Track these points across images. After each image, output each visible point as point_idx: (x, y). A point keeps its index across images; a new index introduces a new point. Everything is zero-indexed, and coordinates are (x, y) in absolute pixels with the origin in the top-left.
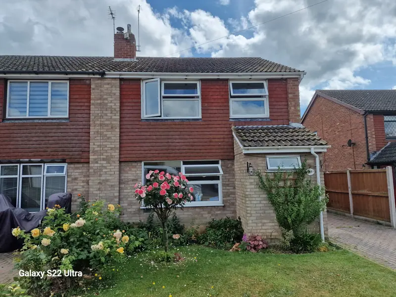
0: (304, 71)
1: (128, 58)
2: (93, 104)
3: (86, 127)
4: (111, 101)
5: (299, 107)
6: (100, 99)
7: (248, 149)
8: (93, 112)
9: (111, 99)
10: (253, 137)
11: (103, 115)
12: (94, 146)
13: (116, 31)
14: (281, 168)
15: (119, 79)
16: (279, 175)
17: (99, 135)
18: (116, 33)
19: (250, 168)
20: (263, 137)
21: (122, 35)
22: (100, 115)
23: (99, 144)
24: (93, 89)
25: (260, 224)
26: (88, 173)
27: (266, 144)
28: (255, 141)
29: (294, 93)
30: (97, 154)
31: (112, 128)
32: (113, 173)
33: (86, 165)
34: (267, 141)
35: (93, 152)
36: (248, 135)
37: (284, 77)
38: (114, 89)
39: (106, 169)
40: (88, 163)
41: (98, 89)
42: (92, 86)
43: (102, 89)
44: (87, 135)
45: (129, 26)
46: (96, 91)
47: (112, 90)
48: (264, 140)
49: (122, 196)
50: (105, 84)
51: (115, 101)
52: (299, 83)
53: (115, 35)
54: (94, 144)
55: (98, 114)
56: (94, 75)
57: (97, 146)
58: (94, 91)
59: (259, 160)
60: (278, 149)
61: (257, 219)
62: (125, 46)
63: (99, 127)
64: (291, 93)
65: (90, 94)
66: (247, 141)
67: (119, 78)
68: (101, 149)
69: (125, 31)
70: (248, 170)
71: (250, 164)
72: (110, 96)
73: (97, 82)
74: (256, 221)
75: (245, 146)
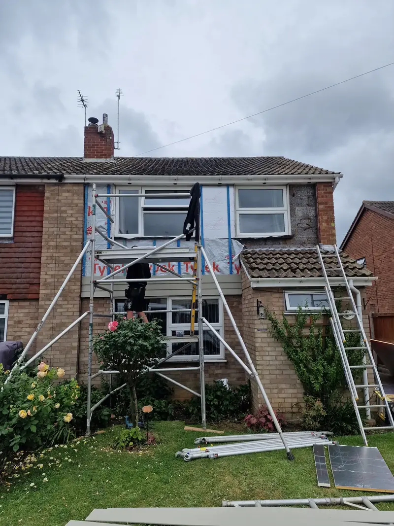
0: (339, 173)
1: (102, 158)
2: (47, 219)
3: (37, 250)
4: (72, 214)
5: (334, 222)
6: (57, 212)
7: (258, 282)
8: (47, 229)
9: (71, 212)
10: (266, 264)
11: (60, 233)
12: (47, 277)
13: (88, 123)
14: (303, 308)
15: (83, 185)
16: (301, 319)
17: (54, 262)
18: (87, 125)
19: (260, 309)
20: (281, 264)
21: (96, 128)
22: (55, 233)
23: (53, 273)
24: (48, 198)
25: (276, 391)
26: (36, 314)
27: (284, 274)
28: (268, 270)
29: (326, 204)
30: (50, 288)
31: (72, 251)
32: (71, 314)
33: (34, 303)
34: (285, 270)
35: (44, 285)
36: (259, 261)
37: (311, 181)
38: (76, 198)
39: (62, 308)
40: (37, 300)
41: (54, 199)
42: (47, 194)
43: (60, 198)
44: (38, 260)
45: (105, 116)
46: (52, 201)
47: (73, 199)
48: (281, 268)
49: (83, 347)
50: (64, 191)
51: (77, 215)
52: (333, 189)
53: (86, 128)
54: (46, 274)
55: (54, 231)
56: (49, 179)
57: (50, 277)
58: (49, 201)
59: (275, 297)
60: (301, 281)
61: (271, 383)
62: (99, 143)
63: (54, 251)
64: (321, 204)
65: (43, 206)
66: (257, 270)
67: (84, 183)
68: (56, 280)
69: (100, 123)
70: (258, 311)
71: (261, 303)
72: (70, 208)
73: (53, 188)
74: (270, 386)
75: (253, 277)
